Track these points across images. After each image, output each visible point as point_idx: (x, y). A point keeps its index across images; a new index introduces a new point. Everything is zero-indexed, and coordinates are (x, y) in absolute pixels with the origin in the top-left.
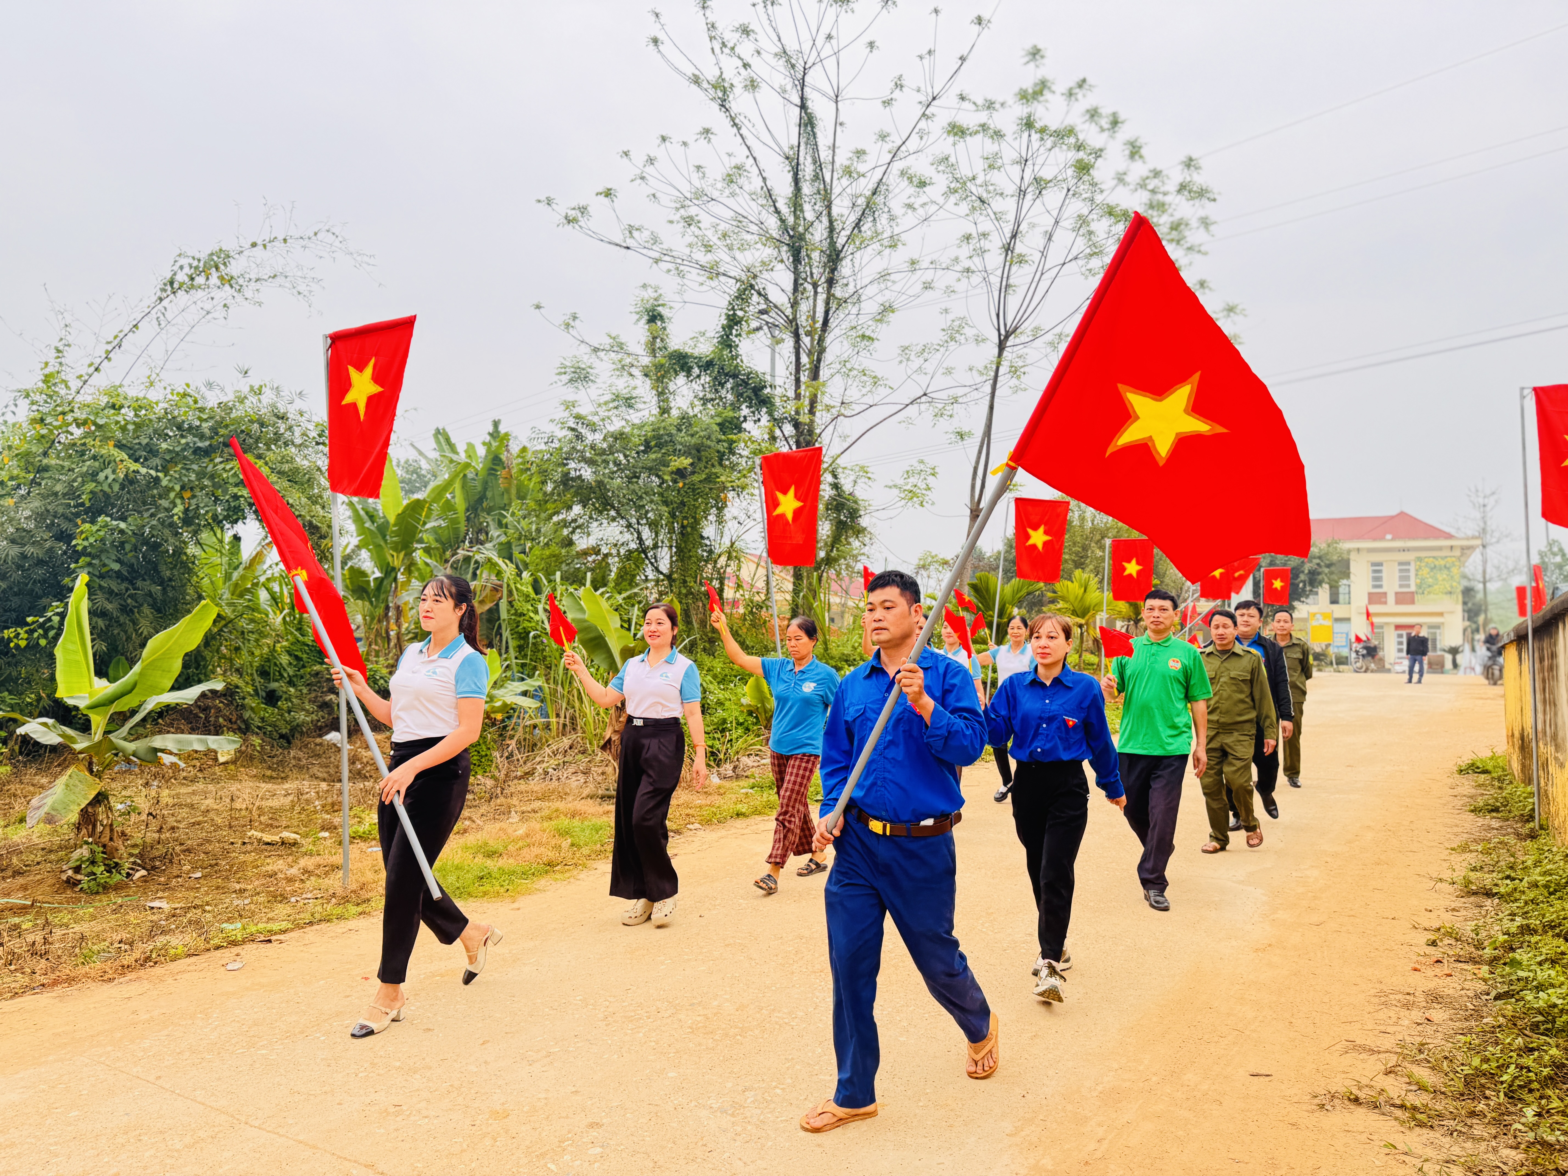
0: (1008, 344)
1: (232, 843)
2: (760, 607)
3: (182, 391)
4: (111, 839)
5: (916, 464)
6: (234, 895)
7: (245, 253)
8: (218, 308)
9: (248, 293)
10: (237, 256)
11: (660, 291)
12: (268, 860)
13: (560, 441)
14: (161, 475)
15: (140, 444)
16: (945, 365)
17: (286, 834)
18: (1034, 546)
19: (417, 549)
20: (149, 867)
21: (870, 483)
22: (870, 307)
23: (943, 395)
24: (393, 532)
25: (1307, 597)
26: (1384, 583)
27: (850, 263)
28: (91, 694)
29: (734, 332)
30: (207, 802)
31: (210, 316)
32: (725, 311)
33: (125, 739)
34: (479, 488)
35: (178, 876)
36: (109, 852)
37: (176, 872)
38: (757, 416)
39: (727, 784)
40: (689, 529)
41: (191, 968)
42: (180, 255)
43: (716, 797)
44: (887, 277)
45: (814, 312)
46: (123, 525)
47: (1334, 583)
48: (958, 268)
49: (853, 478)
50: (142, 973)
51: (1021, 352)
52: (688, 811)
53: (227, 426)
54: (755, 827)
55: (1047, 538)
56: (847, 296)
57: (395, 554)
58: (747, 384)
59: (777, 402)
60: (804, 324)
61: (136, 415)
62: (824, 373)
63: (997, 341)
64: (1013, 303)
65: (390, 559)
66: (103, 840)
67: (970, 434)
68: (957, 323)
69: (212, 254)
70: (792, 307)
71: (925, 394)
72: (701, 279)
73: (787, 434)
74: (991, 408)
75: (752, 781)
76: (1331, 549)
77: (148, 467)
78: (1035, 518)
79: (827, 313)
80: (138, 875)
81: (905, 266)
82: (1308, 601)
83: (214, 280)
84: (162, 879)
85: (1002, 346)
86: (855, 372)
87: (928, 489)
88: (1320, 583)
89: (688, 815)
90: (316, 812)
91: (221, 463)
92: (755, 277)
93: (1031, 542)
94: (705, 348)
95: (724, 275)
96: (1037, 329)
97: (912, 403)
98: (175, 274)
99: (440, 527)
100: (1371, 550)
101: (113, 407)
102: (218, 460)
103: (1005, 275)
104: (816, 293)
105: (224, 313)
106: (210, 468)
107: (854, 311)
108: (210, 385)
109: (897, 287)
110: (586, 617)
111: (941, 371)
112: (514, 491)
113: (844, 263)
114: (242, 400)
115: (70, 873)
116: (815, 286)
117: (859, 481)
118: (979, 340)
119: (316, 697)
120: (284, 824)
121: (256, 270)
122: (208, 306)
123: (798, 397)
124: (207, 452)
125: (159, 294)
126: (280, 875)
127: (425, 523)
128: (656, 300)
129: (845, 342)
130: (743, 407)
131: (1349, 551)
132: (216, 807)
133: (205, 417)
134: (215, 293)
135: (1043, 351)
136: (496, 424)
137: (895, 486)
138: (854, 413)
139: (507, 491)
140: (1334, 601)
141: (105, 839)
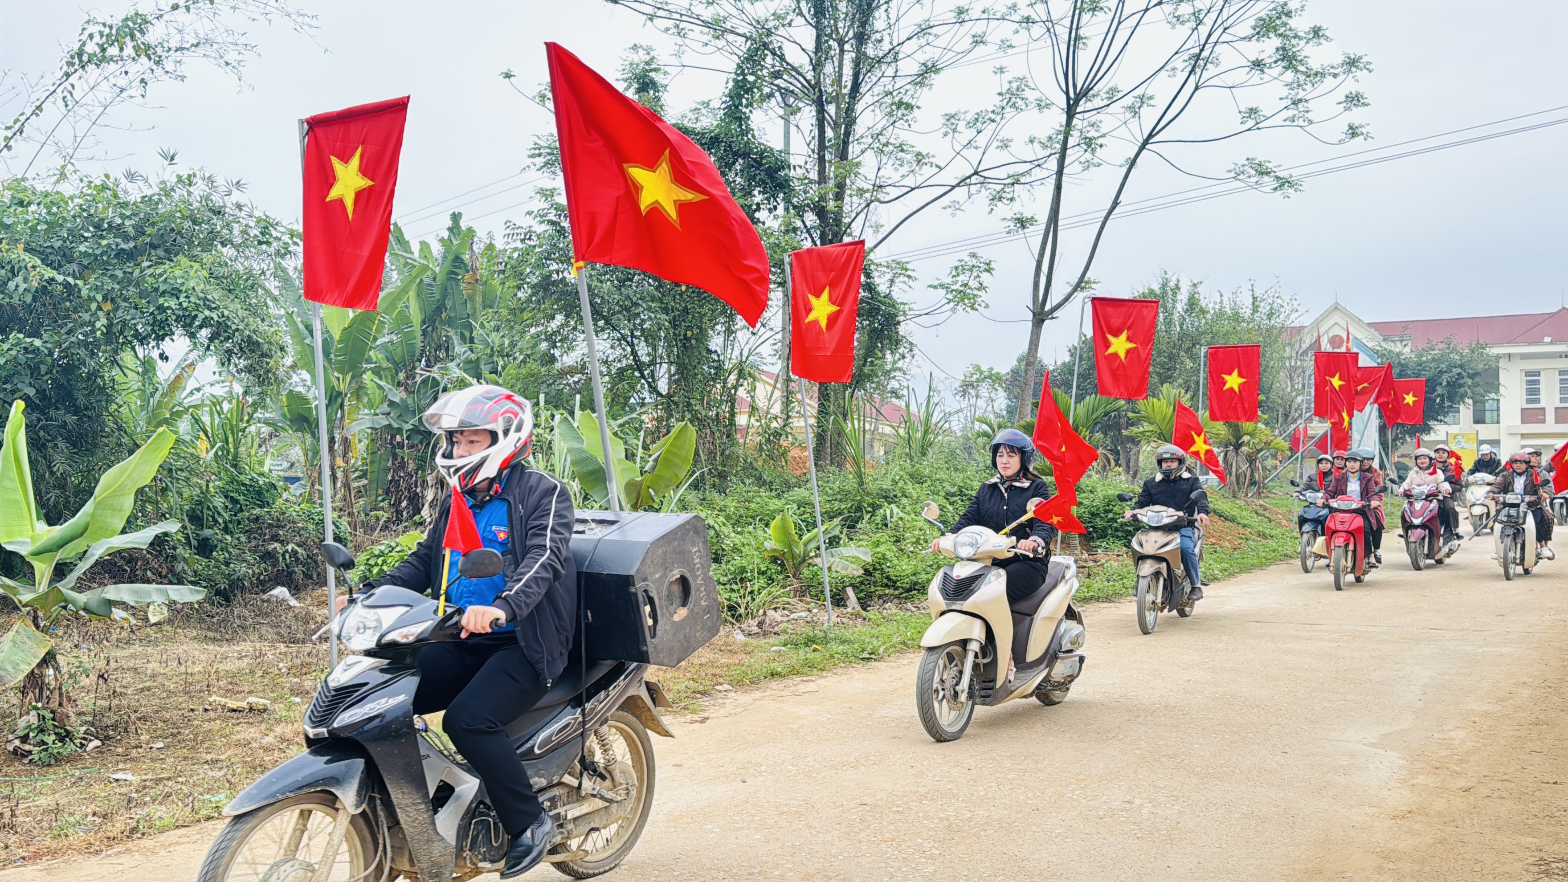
0: (1079, 109)
1: (192, 710)
2: (777, 434)
3: (98, 182)
4: (60, 705)
5: (967, 259)
6: (206, 766)
7: (166, 17)
8: (134, 84)
9: (169, 65)
10: (155, 21)
11: (652, 53)
12: (238, 728)
13: (538, 236)
14: (80, 283)
15: (52, 247)
16: (1000, 137)
17: (252, 699)
18: (1115, 355)
19: (366, 370)
20: (102, 737)
21: (911, 283)
22: (909, 67)
23: (1002, 173)
24: (338, 350)
25: (1446, 414)
26: (1543, 396)
27: (884, 15)
28: (32, 538)
29: (744, 101)
30: (150, 666)
31: (124, 94)
32: (733, 76)
33: (73, 589)
34: (437, 296)
35: (137, 747)
36: (59, 720)
37: (133, 743)
38: (773, 203)
39: (753, 642)
40: (693, 342)
41: (181, 840)
42: (88, 22)
43: (744, 656)
44: (929, 31)
45: (841, 76)
46: (38, 343)
47: (1478, 398)
48: (1016, 17)
49: (889, 276)
50: (130, 845)
51: (1093, 120)
52: (714, 671)
53: (153, 224)
54: (793, 689)
55: (1131, 345)
56: (881, 54)
57: (341, 376)
58: (760, 164)
59: (796, 185)
60: (830, 90)
61: (49, 213)
62: (854, 150)
63: (1065, 106)
64: (1085, 59)
65: (335, 382)
66: (51, 705)
67: (1032, 220)
68: (1015, 85)
69: (127, 19)
70: (814, 69)
71: (976, 173)
72: (706, 38)
73: (808, 224)
74: (1058, 188)
75: (783, 637)
76: (1475, 355)
77: (64, 274)
78: (1116, 322)
79: (856, 75)
80: (92, 745)
81: (951, 17)
82: (1446, 420)
83: (129, 50)
84: (120, 750)
85: (1071, 113)
86: (891, 148)
87: (982, 287)
88: (1463, 396)
89: (714, 675)
90: (280, 675)
91: (149, 267)
92: (769, 33)
93: (1111, 350)
94: (708, 122)
95: (732, 32)
96: (1113, 91)
97: (958, 185)
98: (84, 44)
99: (391, 342)
100: (1524, 357)
101: (21, 203)
102: (146, 264)
103: (1074, 26)
104: (842, 51)
105: (141, 91)
106: (136, 273)
107: (890, 71)
108: (131, 176)
109: (939, 42)
110: (584, 446)
111: (996, 144)
112: (479, 299)
113: (876, 14)
114: (167, 192)
115: (17, 742)
116: (841, 43)
117: (896, 280)
118: (1042, 105)
119: (257, 546)
120: (246, 689)
121: (178, 37)
122: (122, 82)
123: (823, 178)
124: (131, 256)
125: (65, 68)
126: (254, 745)
127: (375, 339)
128: (647, 63)
129: (877, 110)
130: (756, 192)
131: (1498, 357)
132: (162, 671)
133: (128, 213)
134: (132, 68)
135: (1122, 117)
136: (456, 217)
137: (942, 286)
138: (887, 198)
139: (471, 298)
140: (1479, 420)
141: (54, 705)
